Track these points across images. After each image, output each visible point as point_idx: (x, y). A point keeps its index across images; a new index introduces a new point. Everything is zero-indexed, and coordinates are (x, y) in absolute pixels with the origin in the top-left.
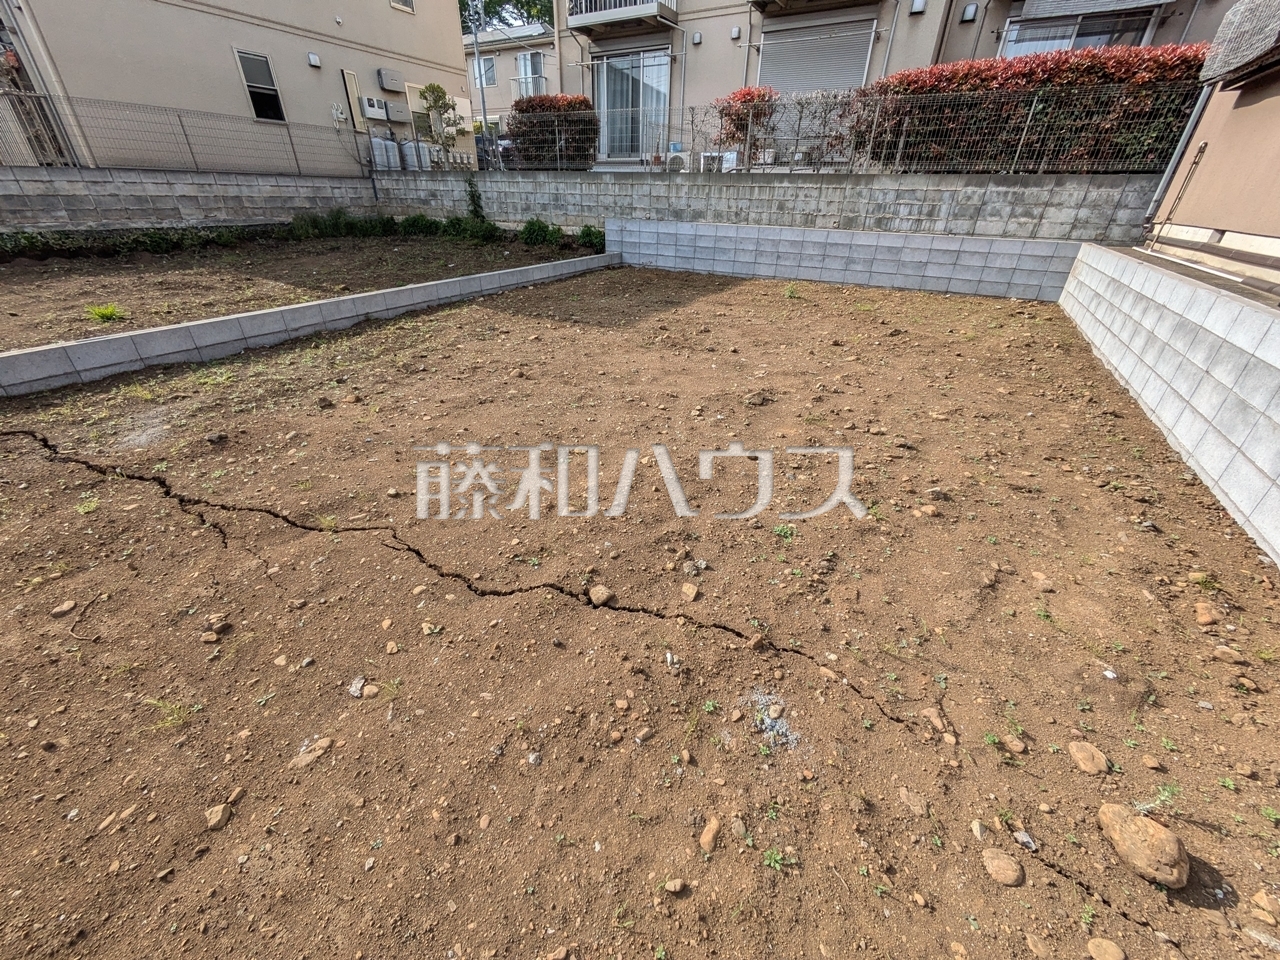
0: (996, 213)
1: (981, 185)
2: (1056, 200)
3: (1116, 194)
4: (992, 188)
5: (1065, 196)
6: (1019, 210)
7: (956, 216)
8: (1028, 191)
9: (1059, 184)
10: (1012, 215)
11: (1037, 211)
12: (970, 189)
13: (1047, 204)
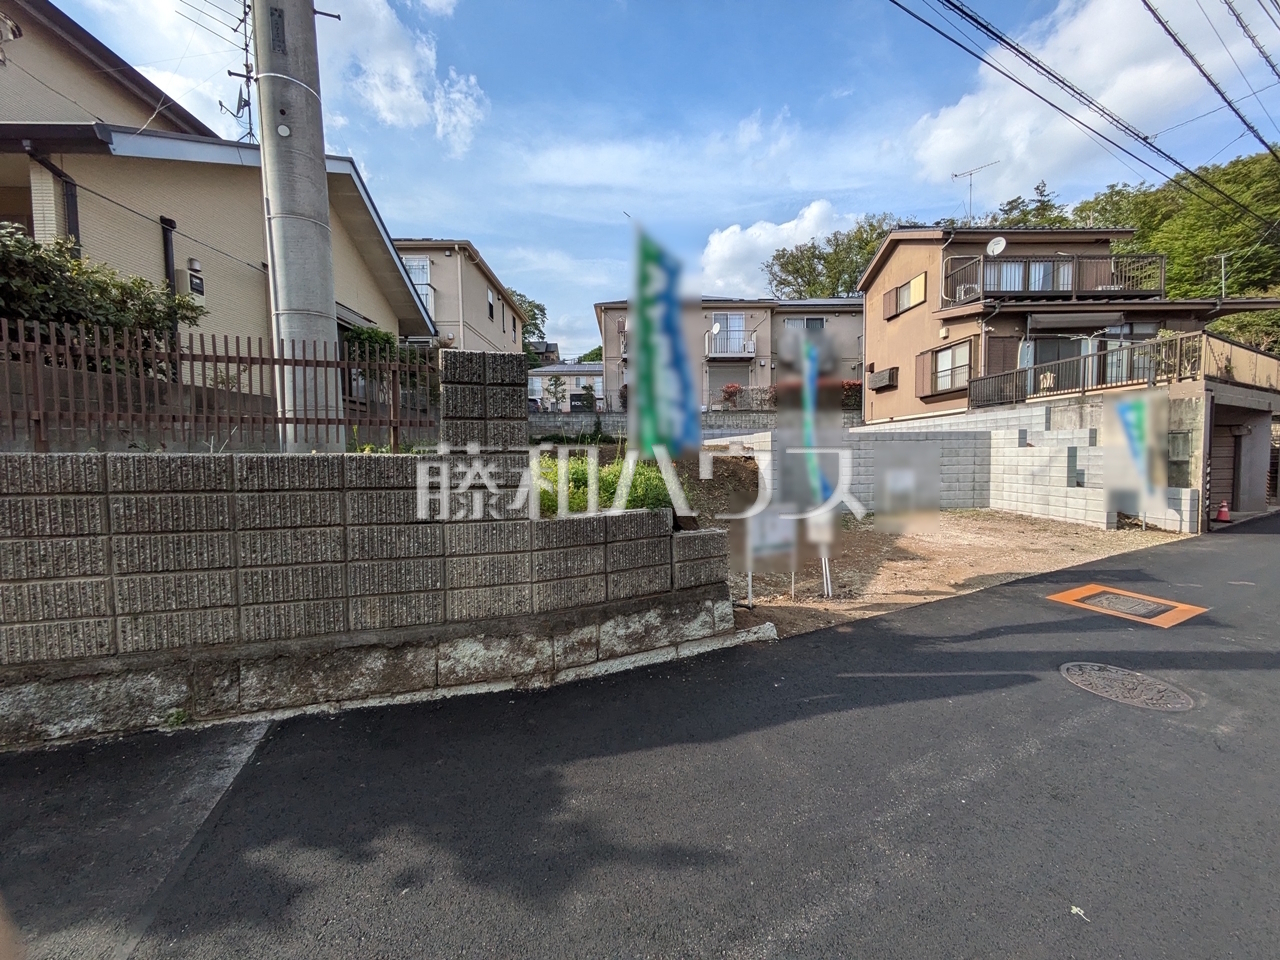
2: (838, 416)
3: (852, 414)
9: (836, 412)
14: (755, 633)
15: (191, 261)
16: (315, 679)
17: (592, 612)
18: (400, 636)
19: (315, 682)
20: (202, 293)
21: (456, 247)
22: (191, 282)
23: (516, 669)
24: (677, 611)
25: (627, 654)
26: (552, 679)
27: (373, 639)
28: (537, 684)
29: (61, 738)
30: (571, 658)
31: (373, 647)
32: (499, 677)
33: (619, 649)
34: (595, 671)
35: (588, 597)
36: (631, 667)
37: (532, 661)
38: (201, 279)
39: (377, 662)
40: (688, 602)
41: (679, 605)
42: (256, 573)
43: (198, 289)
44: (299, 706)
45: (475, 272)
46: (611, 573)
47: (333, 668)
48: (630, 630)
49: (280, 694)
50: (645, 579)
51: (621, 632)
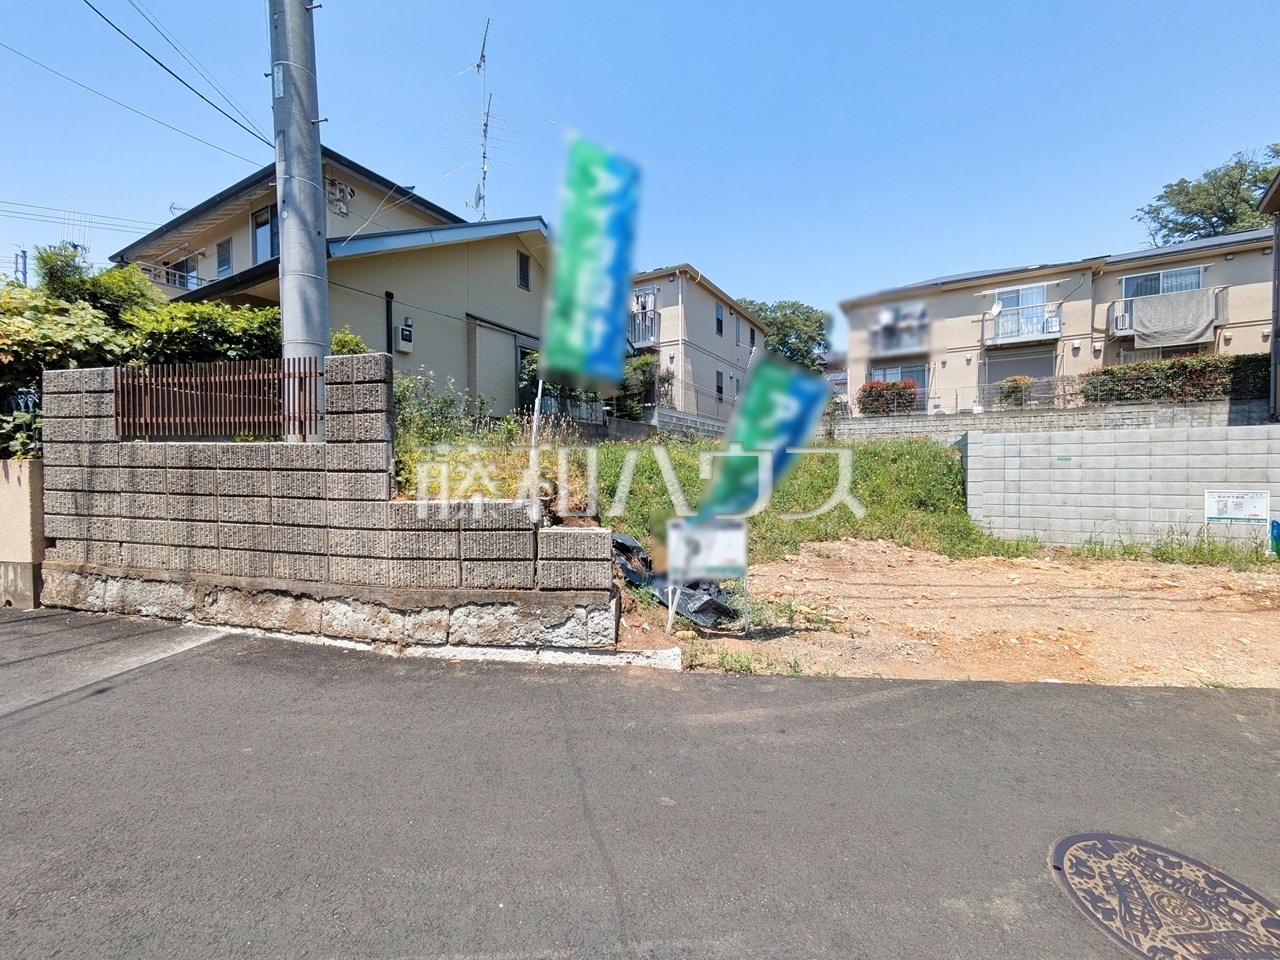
0: (1184, 419)
1: (1170, 408)
2: (1215, 411)
3: (1246, 407)
4: (1176, 408)
5: (1219, 410)
6: (1196, 417)
7: (1160, 422)
8: (1197, 409)
9: (1212, 405)
10: (1193, 419)
11: (1207, 417)
12: (1164, 410)
13: (1210, 414)
14: (648, 657)
15: (407, 319)
16: (252, 608)
17: (442, 595)
18: (299, 588)
19: (252, 611)
20: (410, 341)
21: (677, 271)
22: (402, 333)
23: (374, 635)
24: (538, 612)
25: (477, 645)
26: (401, 651)
27: (284, 588)
28: (389, 652)
29: (147, 616)
30: (419, 635)
31: (285, 593)
32: (362, 639)
33: (470, 638)
34: (444, 654)
35: (442, 580)
36: (481, 658)
37: (386, 630)
38: (410, 332)
39: (286, 605)
40: (552, 603)
41: (539, 604)
42: (225, 526)
43: (407, 338)
44: (244, 627)
45: (700, 292)
46: (465, 560)
47: (263, 603)
48: (482, 621)
49: (234, 615)
50: (501, 572)
51: (473, 621)
